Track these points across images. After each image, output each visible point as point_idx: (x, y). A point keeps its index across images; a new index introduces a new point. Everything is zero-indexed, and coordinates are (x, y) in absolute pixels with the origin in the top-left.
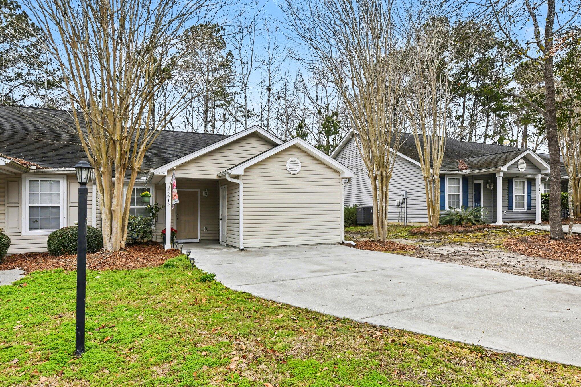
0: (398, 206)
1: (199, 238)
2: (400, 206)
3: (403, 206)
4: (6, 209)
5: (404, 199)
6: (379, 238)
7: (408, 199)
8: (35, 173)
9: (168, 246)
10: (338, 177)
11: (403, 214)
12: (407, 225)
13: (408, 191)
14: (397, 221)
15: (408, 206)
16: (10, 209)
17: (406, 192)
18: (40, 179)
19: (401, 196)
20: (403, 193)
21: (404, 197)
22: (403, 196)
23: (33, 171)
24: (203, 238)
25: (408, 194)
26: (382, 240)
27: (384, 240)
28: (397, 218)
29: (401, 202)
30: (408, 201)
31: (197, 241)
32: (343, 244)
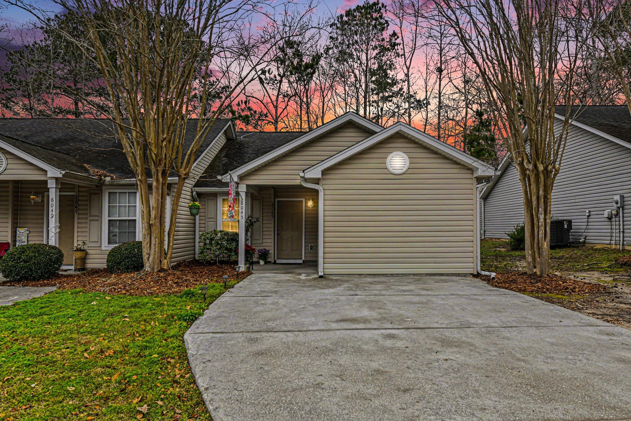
0: (610, 218)
1: (303, 259)
2: (614, 219)
3: (617, 219)
4: (88, 223)
5: (619, 208)
6: (535, 270)
7: (626, 207)
8: (110, 185)
9: (242, 267)
10: (469, 176)
11: (618, 231)
12: (623, 250)
13: (625, 195)
14: (608, 242)
15: (625, 219)
16: (92, 222)
17: (622, 197)
18: (118, 191)
19: (614, 204)
20: (617, 198)
21: (619, 205)
22: (617, 203)
23: (107, 183)
24: (308, 259)
25: (626, 199)
26: (538, 273)
27: (542, 272)
28: (609, 238)
29: (614, 212)
30: (625, 211)
31: (301, 261)
32: (477, 276)
